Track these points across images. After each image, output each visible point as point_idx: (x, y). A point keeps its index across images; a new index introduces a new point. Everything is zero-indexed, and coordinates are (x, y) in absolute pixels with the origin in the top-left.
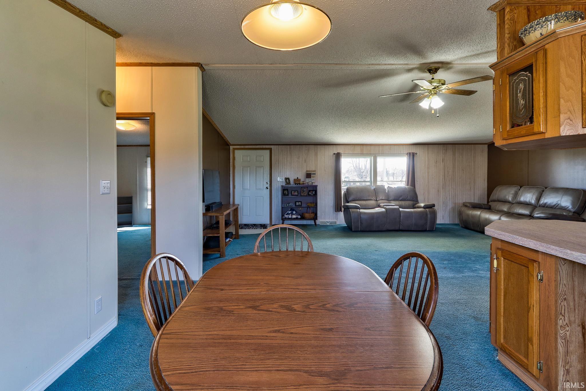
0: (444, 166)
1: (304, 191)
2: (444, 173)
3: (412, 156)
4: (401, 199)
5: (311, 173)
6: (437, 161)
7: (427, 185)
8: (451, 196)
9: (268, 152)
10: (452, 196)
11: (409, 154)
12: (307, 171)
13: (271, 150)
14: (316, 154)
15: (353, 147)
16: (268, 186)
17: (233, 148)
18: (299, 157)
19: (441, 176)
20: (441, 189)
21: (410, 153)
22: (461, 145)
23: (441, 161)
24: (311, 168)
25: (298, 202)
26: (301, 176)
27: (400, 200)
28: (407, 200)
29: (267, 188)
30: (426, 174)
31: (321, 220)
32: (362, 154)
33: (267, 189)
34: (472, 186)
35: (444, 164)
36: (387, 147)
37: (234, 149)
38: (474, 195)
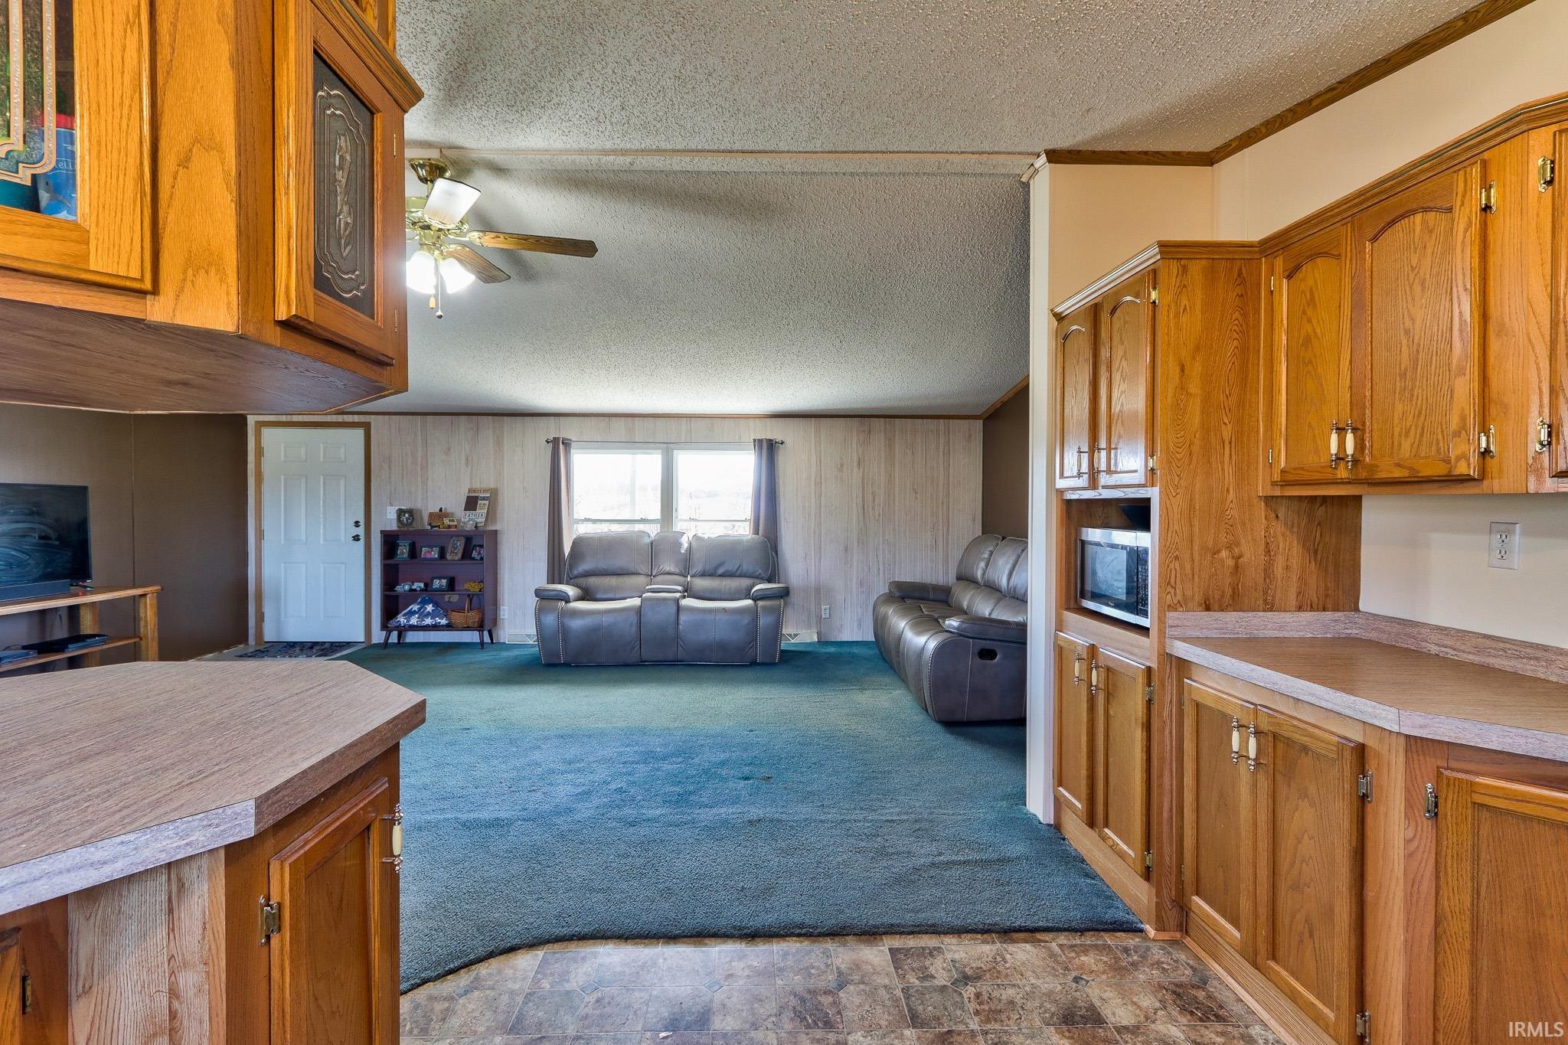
0: (863, 479)
1: (455, 549)
2: (863, 497)
3: (769, 449)
4: (720, 571)
5: (477, 497)
6: (842, 465)
7: (815, 532)
8: (881, 563)
9: (360, 433)
10: (884, 563)
11: (759, 443)
12: (470, 491)
13: (367, 427)
14: (499, 443)
15: (602, 423)
16: (361, 531)
17: (257, 423)
18: (449, 449)
19: (854, 505)
20: (856, 544)
21: (760, 441)
22: (909, 420)
23: (855, 464)
24: (484, 480)
25: (440, 578)
26: (452, 502)
27: (720, 576)
28: (740, 576)
29: (356, 538)
30: (813, 500)
31: (512, 632)
32: (631, 444)
33: (358, 540)
34: (941, 534)
35: (863, 475)
36: (701, 423)
37: (260, 425)
38: (946, 562)
